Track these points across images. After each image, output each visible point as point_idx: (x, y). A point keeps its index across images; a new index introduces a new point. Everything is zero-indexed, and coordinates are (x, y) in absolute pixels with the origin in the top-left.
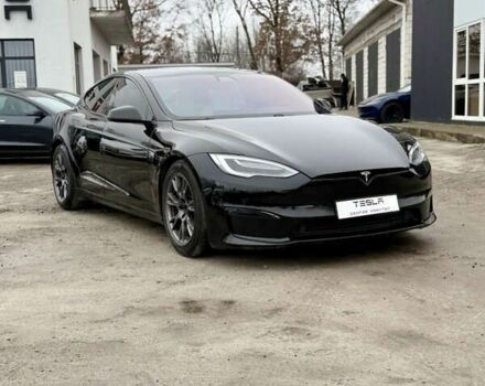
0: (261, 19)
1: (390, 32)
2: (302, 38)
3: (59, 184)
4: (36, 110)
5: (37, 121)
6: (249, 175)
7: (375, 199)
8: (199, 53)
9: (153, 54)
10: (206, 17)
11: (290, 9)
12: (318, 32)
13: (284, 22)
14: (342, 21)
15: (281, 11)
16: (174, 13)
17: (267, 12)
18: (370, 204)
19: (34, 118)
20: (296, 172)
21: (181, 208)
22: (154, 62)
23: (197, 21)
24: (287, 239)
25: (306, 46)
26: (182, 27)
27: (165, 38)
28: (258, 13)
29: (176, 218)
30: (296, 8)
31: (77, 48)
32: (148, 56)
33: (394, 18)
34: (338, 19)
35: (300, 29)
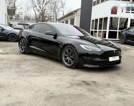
0: (39, 13)
1: (71, 19)
2: (48, 18)
3: (21, 48)
4: (2, 29)
5: (2, 31)
6: (90, 50)
7: (116, 57)
8: (24, 18)
9: (15, 18)
10: (27, 11)
11: (45, 11)
12: (51, 17)
13: (44, 14)
14: (56, 15)
15: (43, 12)
16: (20, 9)
17: (41, 12)
18: (115, 58)
19: (1, 30)
20: (101, 50)
21: (68, 57)
22: (15, 19)
23: (25, 12)
24: (98, 66)
25: (48, 19)
26: (22, 12)
27: (18, 15)
28: (39, 11)
29: (66, 59)
30: (47, 11)
31: (6, 15)
32: (13, 18)
33: (73, 16)
34: (55, 15)
35: (47, 16)
